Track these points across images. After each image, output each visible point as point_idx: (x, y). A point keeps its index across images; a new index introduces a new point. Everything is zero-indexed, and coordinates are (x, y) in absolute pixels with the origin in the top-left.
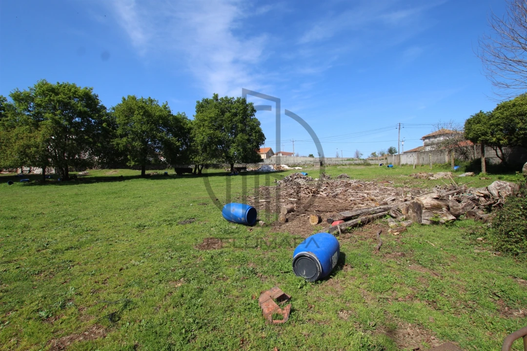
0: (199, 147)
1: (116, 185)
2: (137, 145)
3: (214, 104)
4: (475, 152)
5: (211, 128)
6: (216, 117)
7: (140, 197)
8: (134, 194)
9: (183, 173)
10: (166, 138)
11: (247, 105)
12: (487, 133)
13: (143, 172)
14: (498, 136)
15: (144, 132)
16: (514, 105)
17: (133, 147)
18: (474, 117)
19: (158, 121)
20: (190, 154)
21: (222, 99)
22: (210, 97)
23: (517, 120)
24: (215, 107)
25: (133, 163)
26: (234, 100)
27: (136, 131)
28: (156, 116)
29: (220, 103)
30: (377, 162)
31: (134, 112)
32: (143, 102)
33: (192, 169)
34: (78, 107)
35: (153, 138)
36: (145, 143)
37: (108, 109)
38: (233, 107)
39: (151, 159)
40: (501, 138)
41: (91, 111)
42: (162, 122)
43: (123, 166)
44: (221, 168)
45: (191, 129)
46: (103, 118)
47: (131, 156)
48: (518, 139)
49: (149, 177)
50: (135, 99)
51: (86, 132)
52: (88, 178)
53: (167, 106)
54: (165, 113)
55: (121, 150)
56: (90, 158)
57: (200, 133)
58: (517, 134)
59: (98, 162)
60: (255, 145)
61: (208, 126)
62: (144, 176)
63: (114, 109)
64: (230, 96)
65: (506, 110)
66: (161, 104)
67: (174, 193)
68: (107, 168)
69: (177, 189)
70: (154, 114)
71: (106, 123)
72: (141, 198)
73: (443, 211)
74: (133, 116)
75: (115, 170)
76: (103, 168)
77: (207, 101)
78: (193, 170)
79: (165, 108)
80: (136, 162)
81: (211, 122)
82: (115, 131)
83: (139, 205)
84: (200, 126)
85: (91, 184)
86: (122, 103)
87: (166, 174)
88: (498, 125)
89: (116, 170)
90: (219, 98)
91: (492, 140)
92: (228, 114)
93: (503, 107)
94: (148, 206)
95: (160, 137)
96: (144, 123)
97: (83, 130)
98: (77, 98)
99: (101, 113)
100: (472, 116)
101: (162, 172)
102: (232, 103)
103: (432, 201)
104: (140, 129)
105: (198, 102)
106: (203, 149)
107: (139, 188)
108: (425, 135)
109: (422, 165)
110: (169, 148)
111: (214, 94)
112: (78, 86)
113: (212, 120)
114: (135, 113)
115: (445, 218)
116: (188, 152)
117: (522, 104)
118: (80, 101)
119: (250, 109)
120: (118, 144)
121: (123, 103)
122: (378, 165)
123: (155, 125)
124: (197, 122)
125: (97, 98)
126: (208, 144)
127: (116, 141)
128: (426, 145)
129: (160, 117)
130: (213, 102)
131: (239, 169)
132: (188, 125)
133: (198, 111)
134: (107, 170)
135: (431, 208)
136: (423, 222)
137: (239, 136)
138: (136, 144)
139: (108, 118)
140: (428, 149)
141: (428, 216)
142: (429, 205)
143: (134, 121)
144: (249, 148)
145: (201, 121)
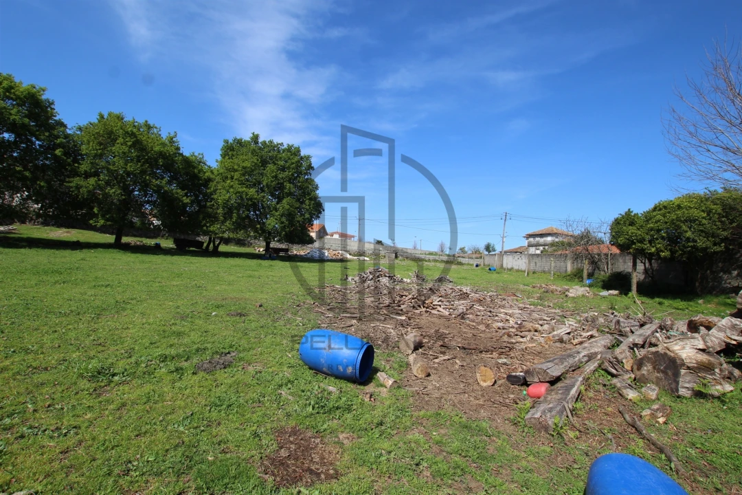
0: (220, 211)
1: (65, 257)
2: (114, 193)
3: (252, 148)
4: (609, 263)
5: (244, 184)
6: (253, 168)
7: (107, 286)
8: (96, 278)
9: (185, 247)
10: (166, 189)
11: (302, 158)
12: (644, 240)
13: (118, 239)
14: (658, 246)
15: (128, 174)
16: (679, 207)
17: (106, 196)
18: (623, 216)
19: (156, 160)
20: (204, 219)
21: (265, 142)
22: (246, 137)
23: (684, 228)
24: (252, 153)
25: (102, 222)
26: (283, 148)
27: (115, 170)
28: (155, 152)
29: (260, 148)
30: (471, 262)
31: (117, 139)
32: (134, 126)
33: (203, 243)
34: (11, 114)
35: (145, 187)
36: (127, 191)
37: (69, 126)
38: (281, 158)
39: (136, 220)
40: (663, 249)
41: (36, 126)
42: (163, 163)
43: (84, 225)
44: (249, 246)
45: (209, 180)
46: (59, 141)
47: (100, 209)
48: (685, 253)
49: (127, 248)
50: (122, 119)
51: (20, 160)
52: (14, 237)
53: (174, 139)
54: (172, 150)
55: (83, 197)
56: (22, 205)
57: (224, 188)
58: (684, 246)
59: (39, 213)
60: (307, 218)
61: (239, 180)
62: (118, 245)
63: (80, 129)
64: (276, 140)
65: (669, 213)
66: (164, 136)
67: (175, 283)
68: (53, 225)
69: (179, 276)
70: (152, 148)
71: (61, 149)
72: (109, 289)
73: (715, 375)
74: (114, 146)
75: (67, 230)
76: (45, 224)
77: (239, 142)
78: (205, 245)
79: (171, 141)
80: (107, 220)
81: (244, 175)
82: (76, 165)
83: (104, 306)
84: (227, 178)
85: (15, 250)
86: (96, 121)
87: (158, 246)
88: (659, 231)
89: (70, 230)
90: (261, 140)
91: (650, 250)
92: (271, 167)
93: (665, 207)
94: (124, 309)
95: (157, 186)
96: (132, 160)
97: (15, 154)
98: (12, 99)
99: (55, 132)
100: (621, 215)
101: (151, 242)
102: (279, 152)
103: (699, 356)
104: (122, 168)
105: (226, 142)
106: (225, 214)
107: (107, 267)
108: (530, 232)
109: (534, 273)
110: (168, 205)
111: (253, 134)
112: (17, 80)
113: (246, 172)
114: (118, 141)
115: (719, 387)
116: (201, 216)
117: (689, 207)
118: (18, 105)
119: (304, 164)
120: (78, 187)
121: (99, 121)
122: (472, 265)
123: (151, 166)
124: (221, 171)
125: (53, 106)
126: (236, 208)
127: (76, 181)
128: (530, 245)
129: (161, 154)
130: (250, 145)
131: (277, 250)
132: (207, 174)
133: (223, 156)
134: (53, 228)
135: (696, 368)
136: (680, 393)
137: (285, 201)
138: (111, 192)
139: (68, 142)
140: (532, 250)
141: (689, 382)
142: (694, 361)
143: (114, 153)
144: (298, 222)
145: (229, 170)
